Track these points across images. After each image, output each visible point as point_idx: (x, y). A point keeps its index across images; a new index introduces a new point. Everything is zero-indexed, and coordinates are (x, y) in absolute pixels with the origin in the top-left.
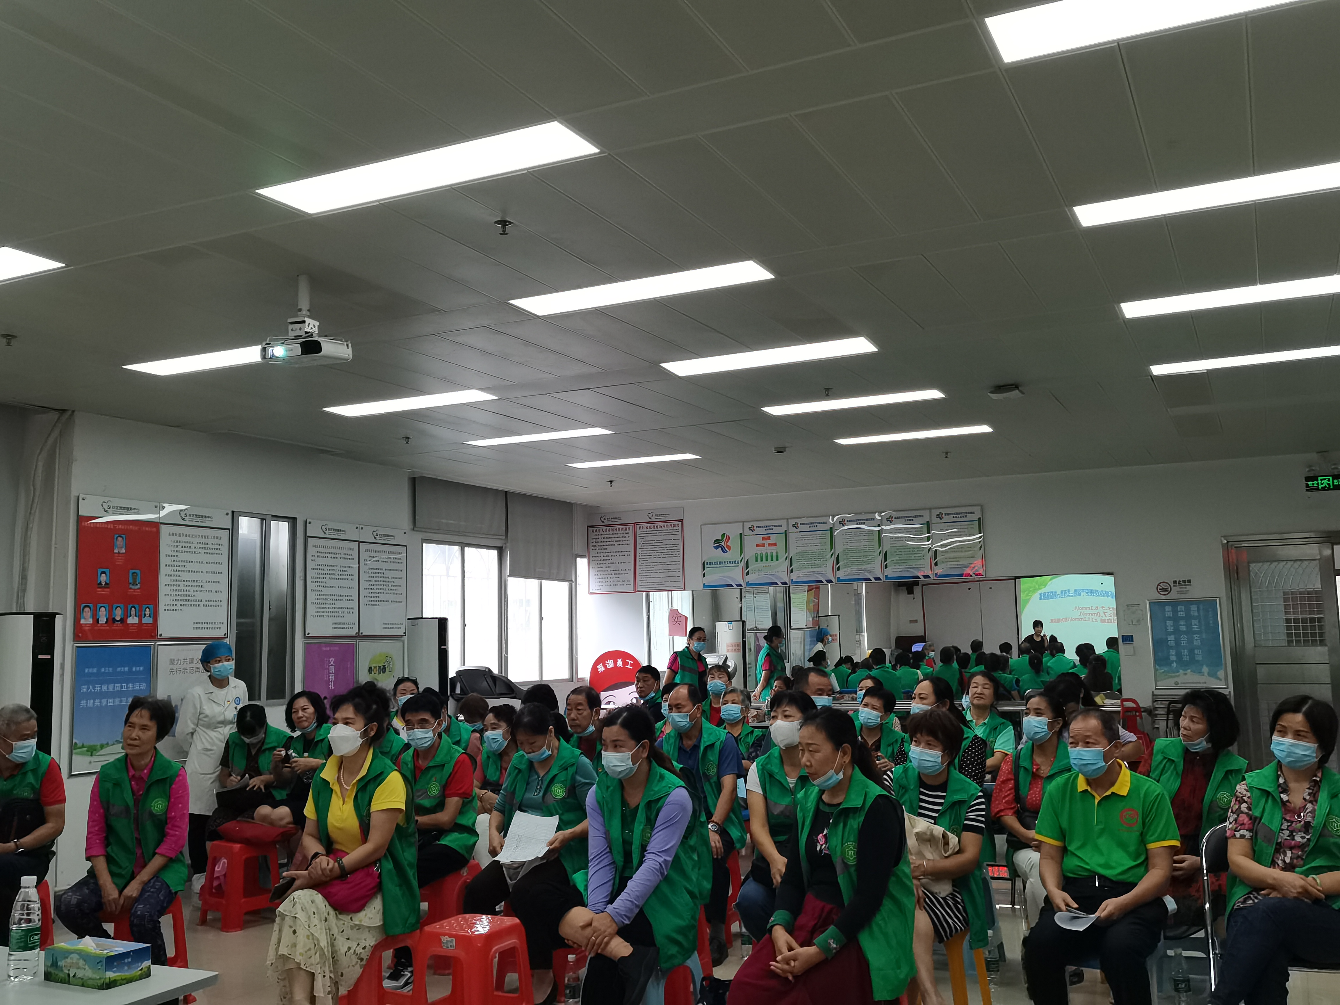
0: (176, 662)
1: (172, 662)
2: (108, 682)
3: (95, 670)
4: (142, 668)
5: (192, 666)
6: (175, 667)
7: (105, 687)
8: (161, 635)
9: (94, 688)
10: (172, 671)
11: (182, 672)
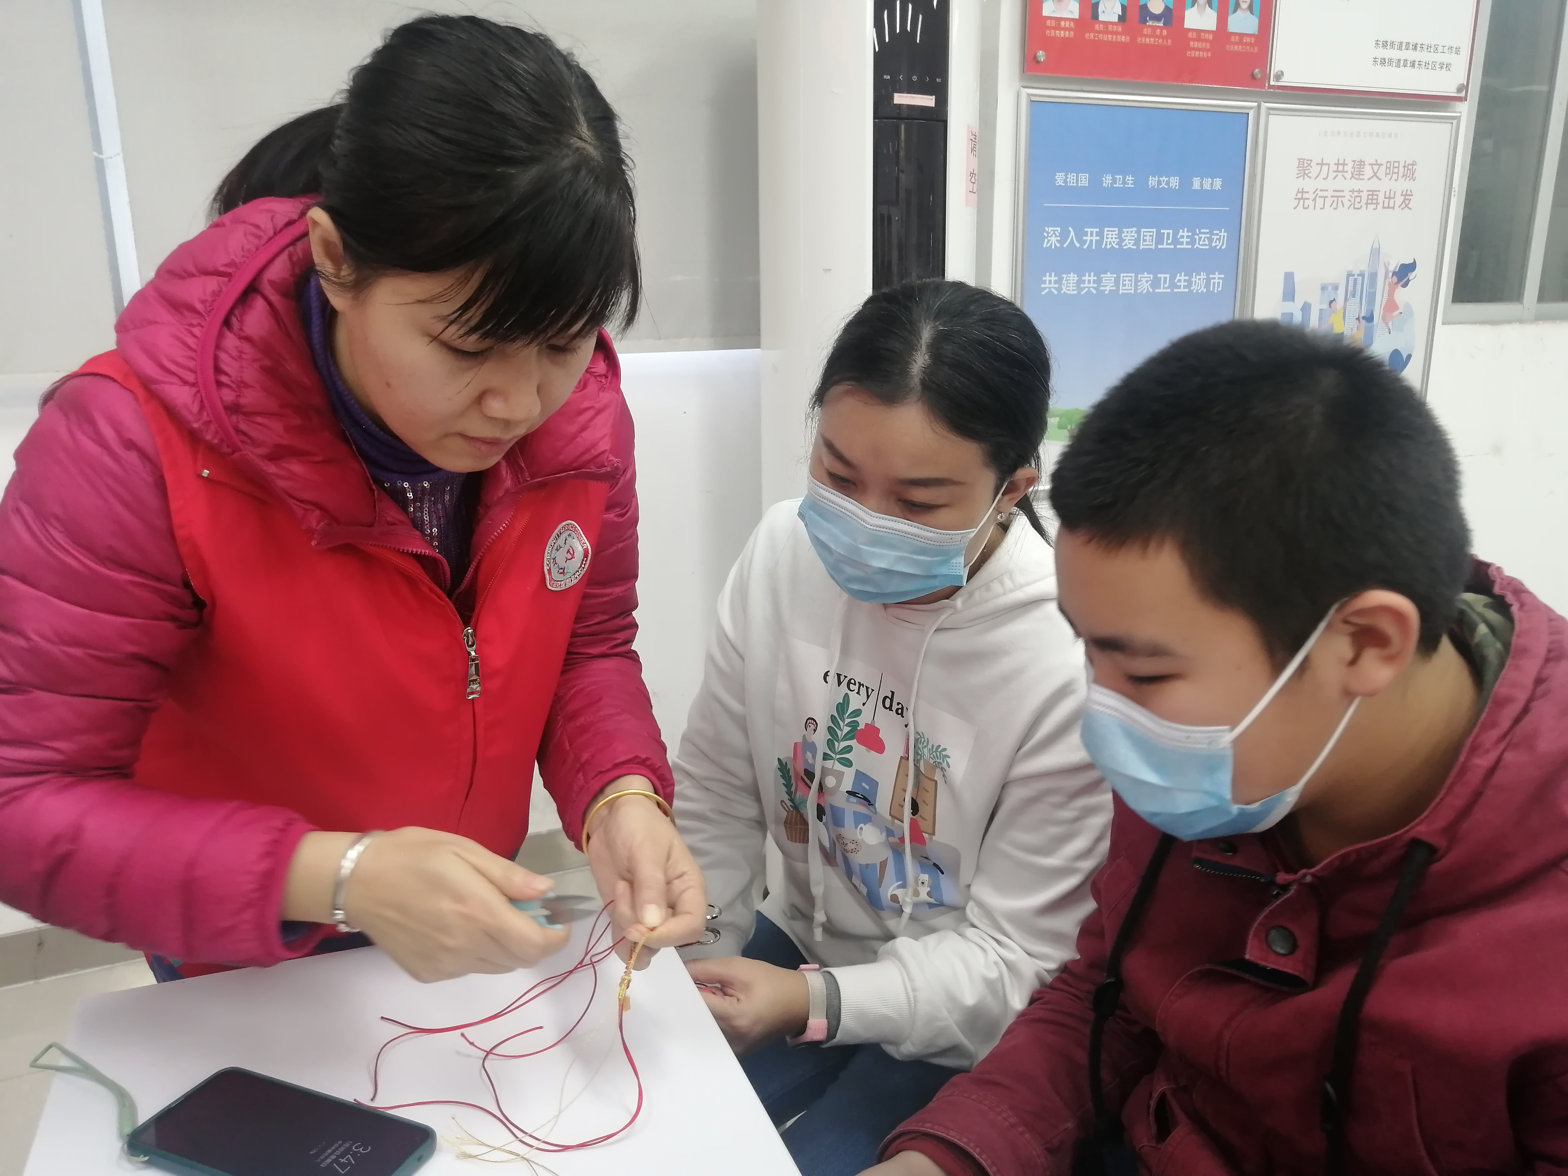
0: (1315, 169)
1: (1304, 167)
2: (1120, 221)
3: (1084, 180)
4: (1218, 183)
5: (1356, 185)
6: (1309, 185)
7: (1111, 236)
8: (1279, 77)
9: (1080, 235)
10: (1301, 196)
11: (1329, 201)
